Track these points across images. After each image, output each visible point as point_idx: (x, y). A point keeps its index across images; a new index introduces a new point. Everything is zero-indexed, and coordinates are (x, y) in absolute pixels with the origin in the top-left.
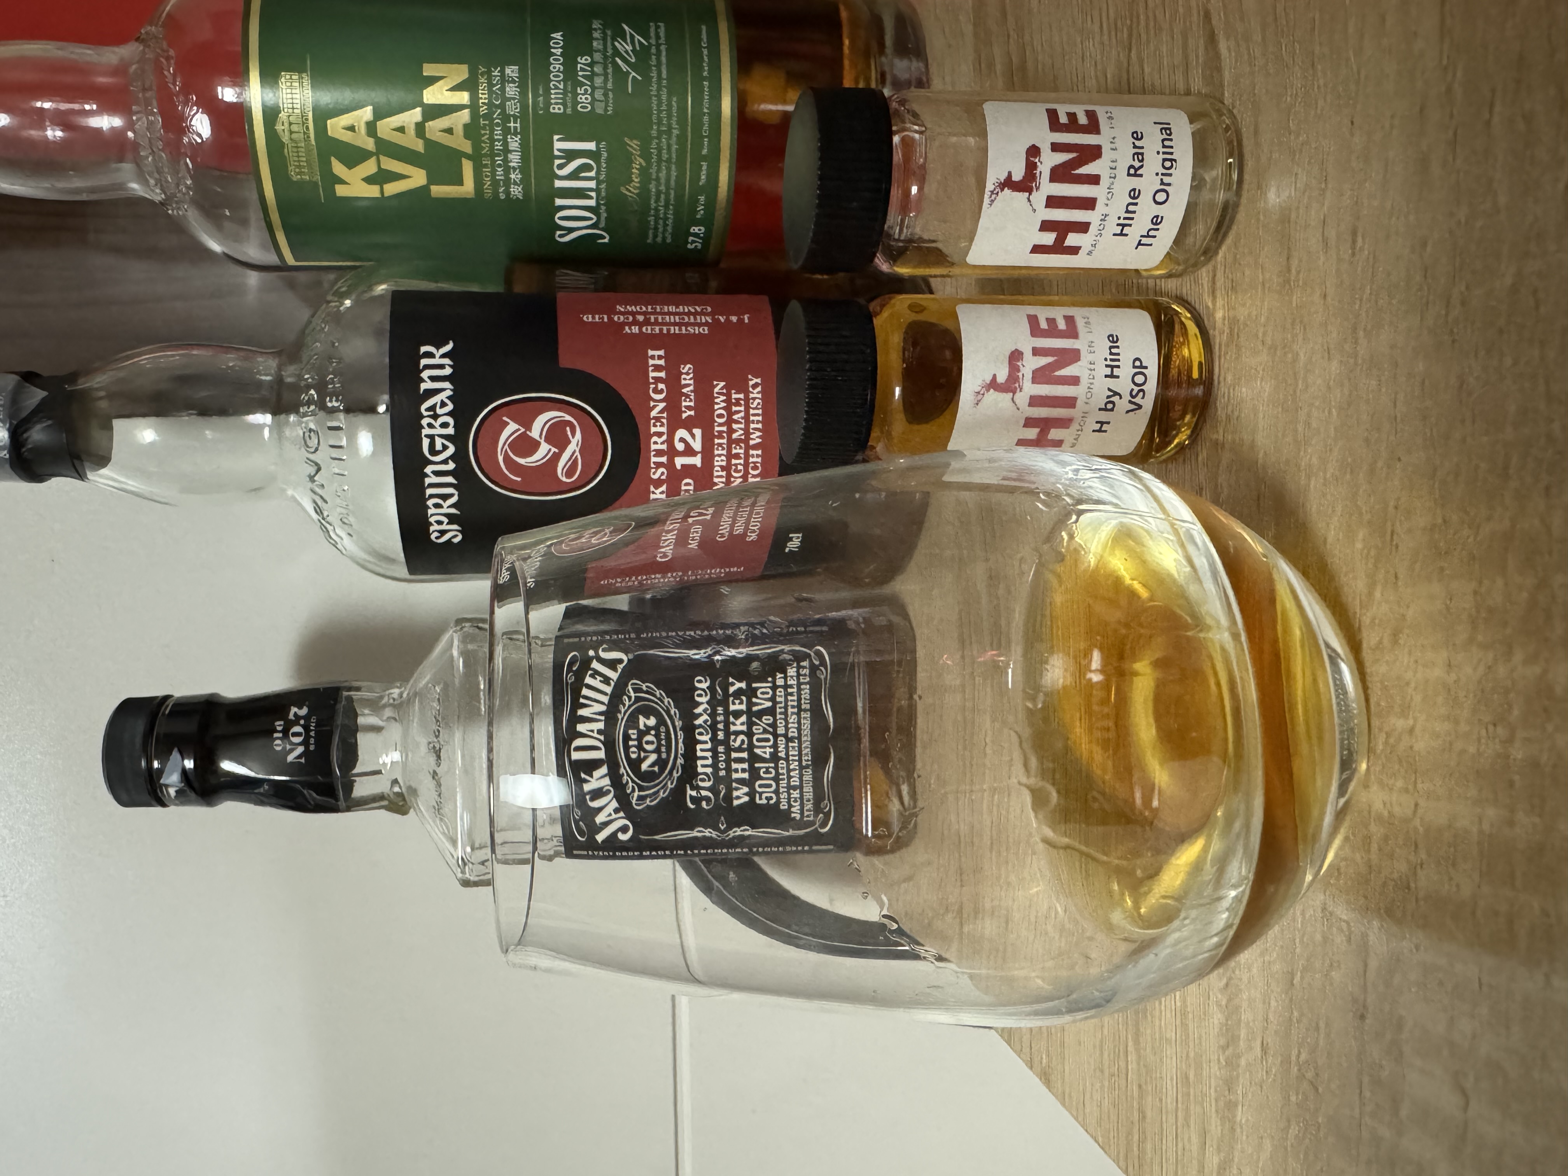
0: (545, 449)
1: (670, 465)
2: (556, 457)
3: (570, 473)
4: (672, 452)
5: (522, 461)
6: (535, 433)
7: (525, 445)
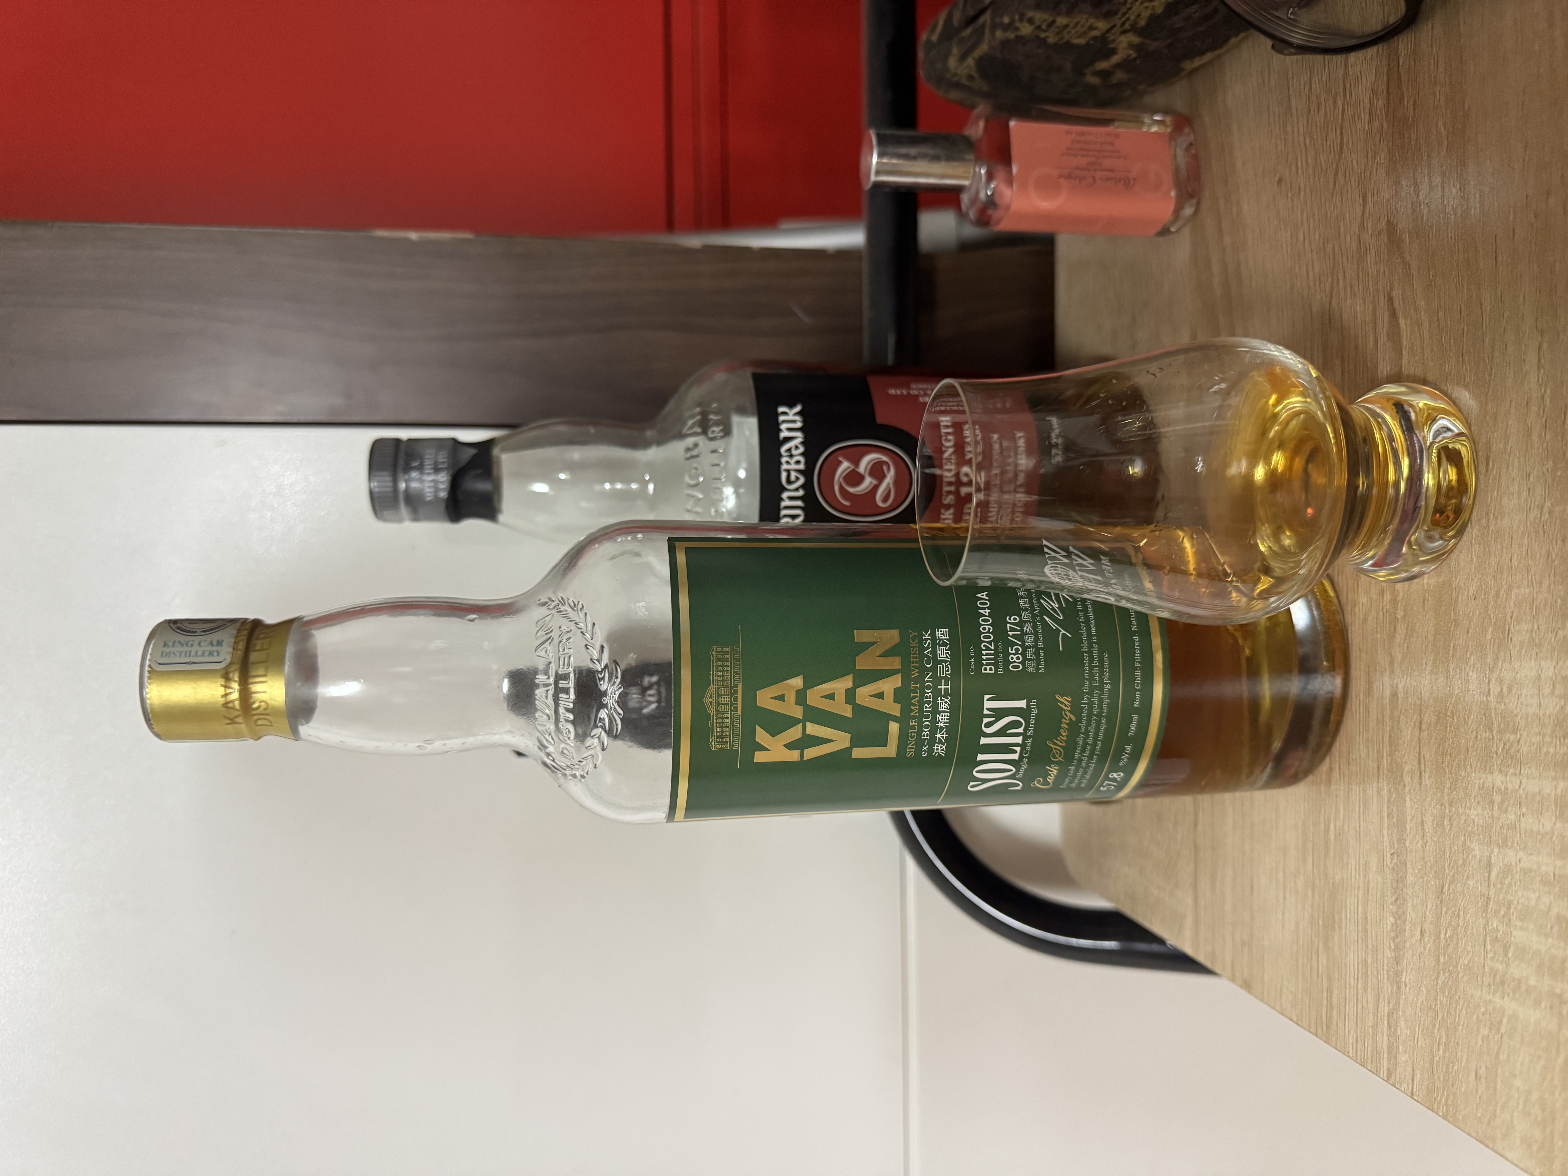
0: (868, 481)
1: (957, 493)
2: (876, 488)
3: (885, 499)
4: (958, 483)
5: (851, 490)
6: (862, 469)
7: (854, 478)
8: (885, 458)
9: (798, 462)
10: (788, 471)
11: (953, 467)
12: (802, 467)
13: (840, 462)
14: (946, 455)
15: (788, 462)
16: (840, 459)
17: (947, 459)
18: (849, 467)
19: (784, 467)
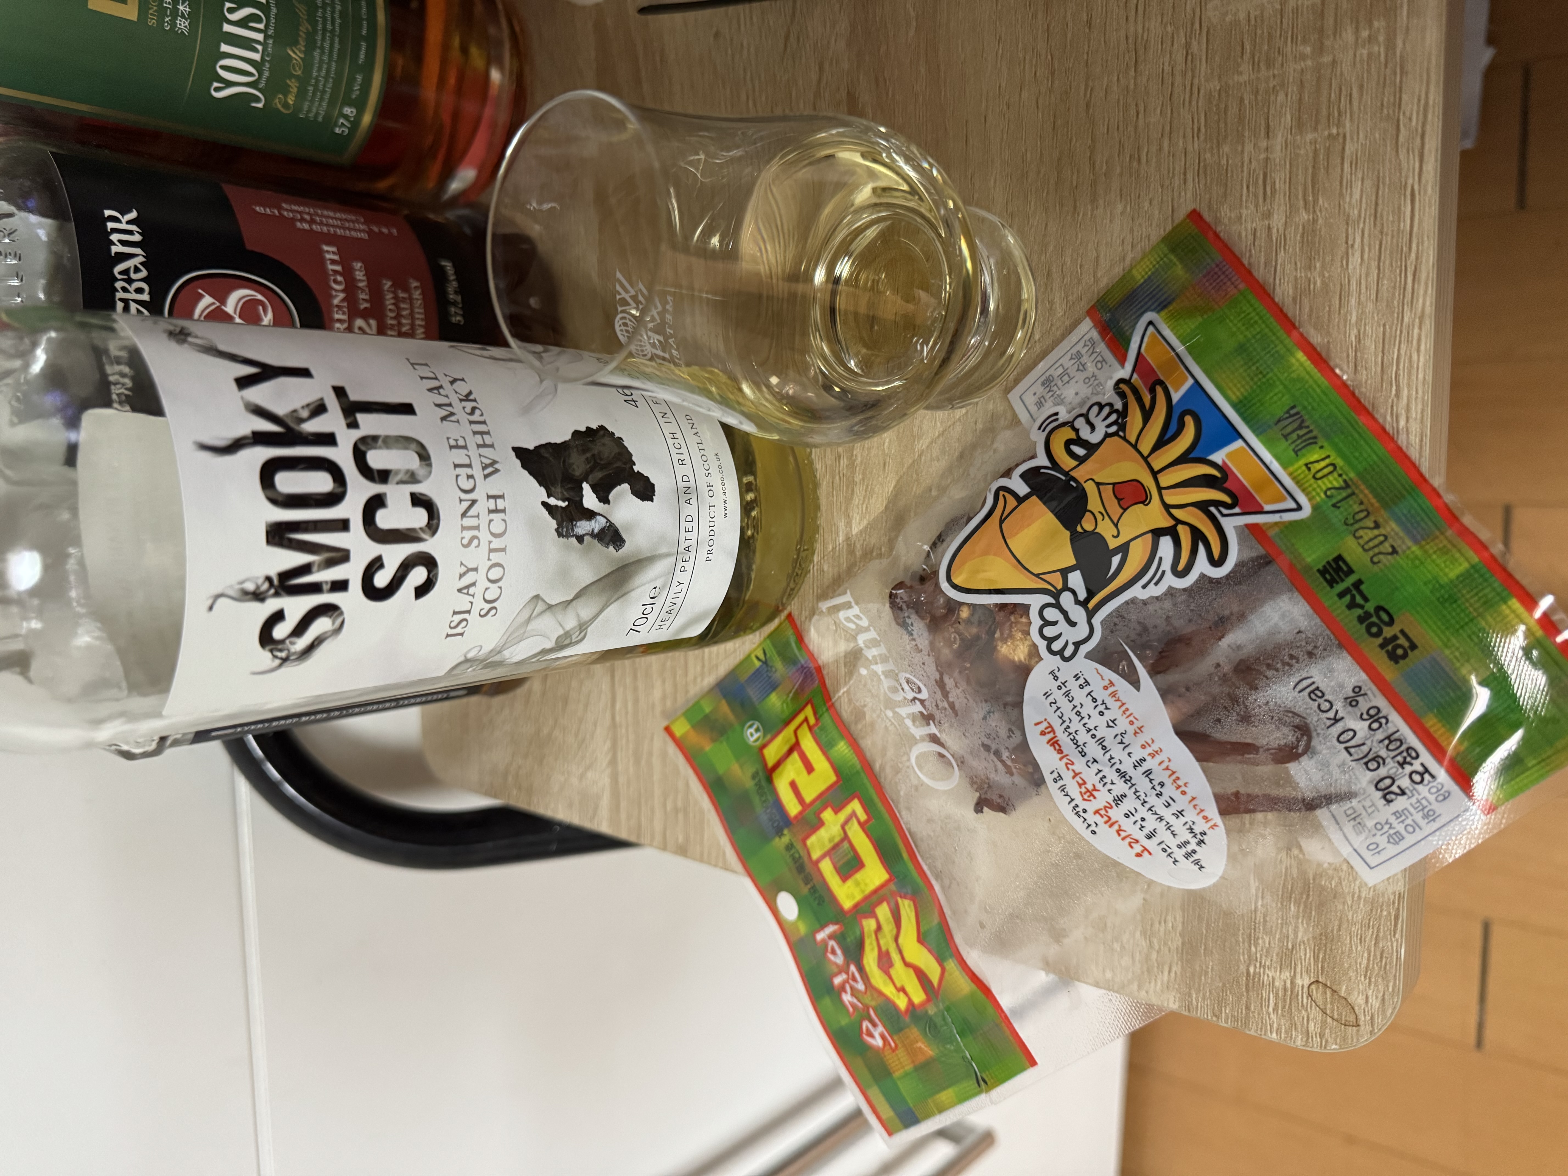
6: (229, 308)
8: (260, 297)
9: (139, 291)
10: (126, 302)
11: (345, 317)
12: (145, 297)
13: (201, 297)
14: (336, 302)
15: (125, 290)
16: (200, 291)
17: (337, 306)
18: (213, 304)
19: (120, 295)
